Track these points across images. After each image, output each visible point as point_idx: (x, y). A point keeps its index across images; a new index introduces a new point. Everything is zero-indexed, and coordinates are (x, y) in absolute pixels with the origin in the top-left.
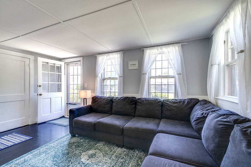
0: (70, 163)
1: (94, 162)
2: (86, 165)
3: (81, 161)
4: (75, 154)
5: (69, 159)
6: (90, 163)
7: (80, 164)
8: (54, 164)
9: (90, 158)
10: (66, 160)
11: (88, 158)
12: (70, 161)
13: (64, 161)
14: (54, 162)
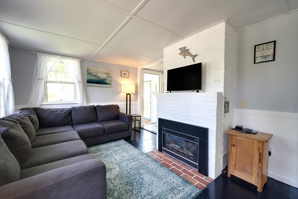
0: (129, 171)
1: (111, 165)
2: (119, 164)
3: (120, 169)
4: (120, 180)
5: (128, 175)
6: (115, 165)
7: (122, 167)
8: (141, 175)
9: (112, 169)
10: (131, 175)
11: (113, 169)
12: (128, 173)
13: (133, 175)
14: (142, 178)
